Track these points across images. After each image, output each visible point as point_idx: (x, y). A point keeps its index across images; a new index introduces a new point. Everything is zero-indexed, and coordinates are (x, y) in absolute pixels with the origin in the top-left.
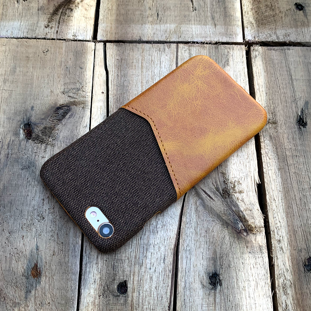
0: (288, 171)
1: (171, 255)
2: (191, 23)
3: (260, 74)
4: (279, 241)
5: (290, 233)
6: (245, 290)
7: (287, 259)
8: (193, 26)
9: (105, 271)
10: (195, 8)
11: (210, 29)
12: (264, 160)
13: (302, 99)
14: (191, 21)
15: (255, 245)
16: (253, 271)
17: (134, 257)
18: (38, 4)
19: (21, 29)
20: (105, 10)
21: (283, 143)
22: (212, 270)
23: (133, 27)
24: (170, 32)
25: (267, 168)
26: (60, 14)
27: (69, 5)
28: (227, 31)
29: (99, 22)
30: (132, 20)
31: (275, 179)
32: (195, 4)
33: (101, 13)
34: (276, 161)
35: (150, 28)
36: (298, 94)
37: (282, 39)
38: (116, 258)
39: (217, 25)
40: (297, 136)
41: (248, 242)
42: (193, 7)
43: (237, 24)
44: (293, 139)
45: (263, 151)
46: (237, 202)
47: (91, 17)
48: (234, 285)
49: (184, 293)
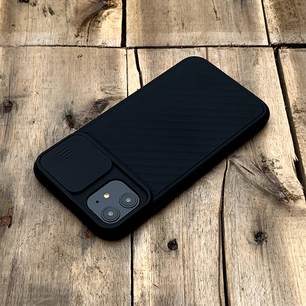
1: (217, 218)
6: (290, 245)
9: (155, 232)
17: (181, 221)
20: (132, 21)
22: (257, 229)
23: (160, 35)
29: (127, 32)
30: (158, 29)
33: (128, 24)
35: (177, 35)
38: (165, 221)
47: (118, 28)
48: (279, 241)
49: (231, 248)
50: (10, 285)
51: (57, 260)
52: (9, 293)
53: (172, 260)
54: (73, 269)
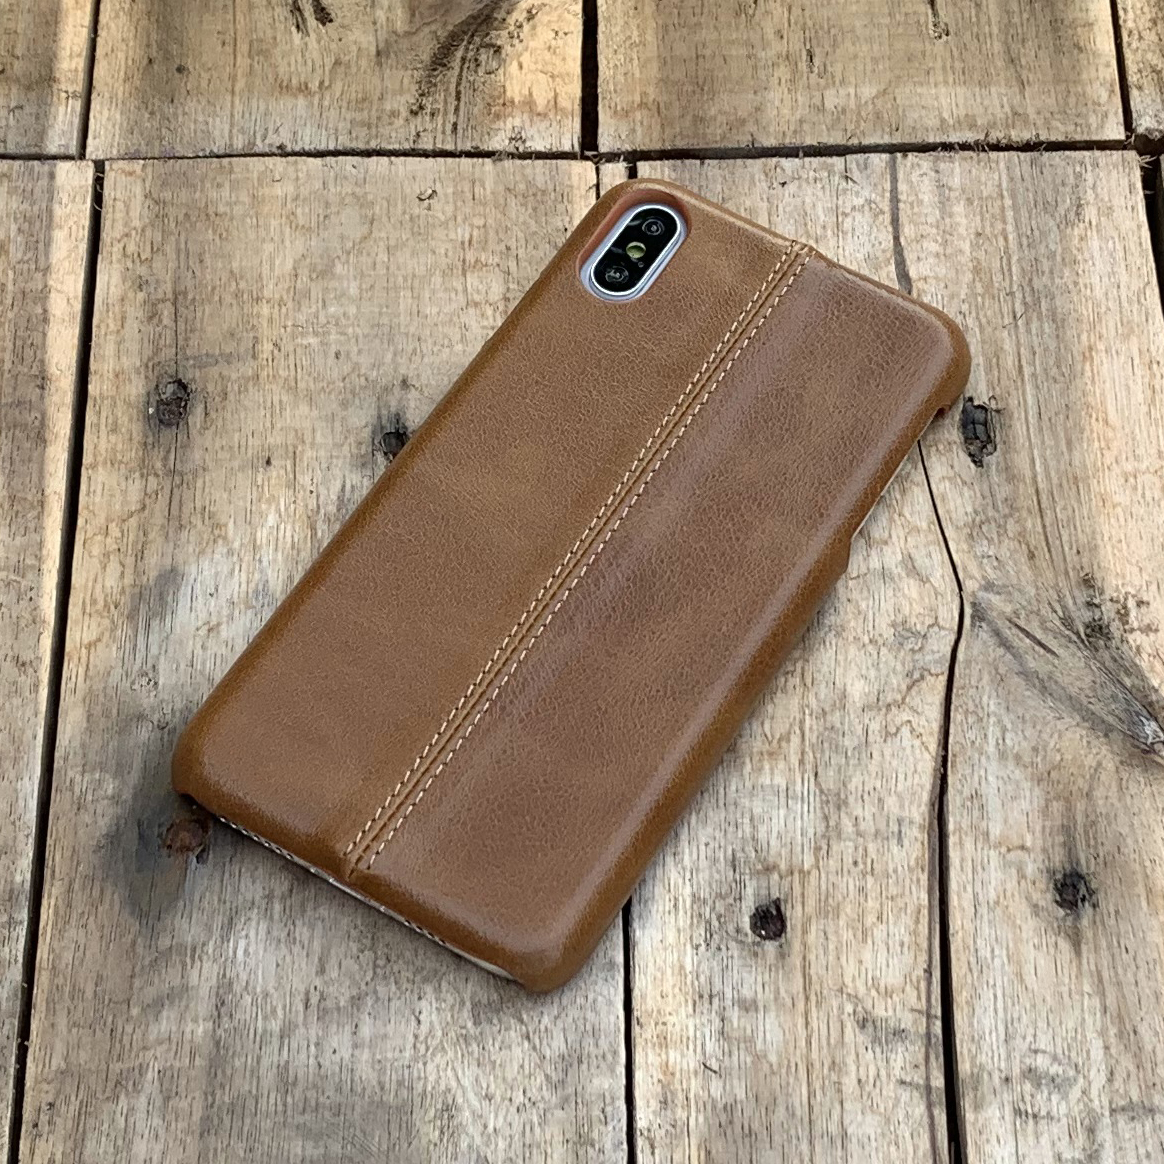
2: (932, 80)
8: (943, 90)
10: (946, 25)
11: (1005, 99)
14: (931, 72)
18: (376, 31)
19: (325, 123)
20: (619, 46)
22: (1062, 862)
23: (723, 100)
24: (859, 113)
26: (456, 64)
27: (488, 34)
28: (1067, 104)
29: (599, 90)
30: (718, 77)
32: (941, 13)
33: (606, 58)
35: (785, 102)
39: (1028, 82)
42: (935, 25)
43: (1101, 77)
47: (568, 74)
49: (972, 931)
50: (213, 1070)
51: (368, 979)
52: (210, 1098)
53: (767, 976)
54: (424, 1011)
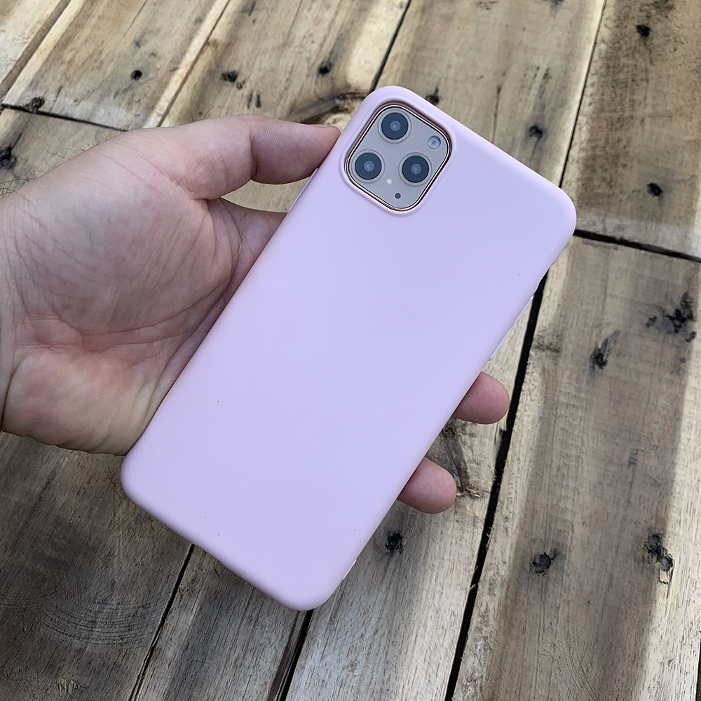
0: (553, 423)
3: (558, 276)
4: (507, 518)
5: (527, 512)
6: (433, 570)
7: (509, 546)
12: (523, 399)
13: (611, 326)
15: (468, 513)
16: (454, 548)
21: (559, 382)
25: (523, 411)
31: (530, 429)
34: (540, 405)
36: (608, 318)
37: (610, 232)
40: (585, 378)
41: (460, 506)
44: (577, 380)
45: (524, 387)
46: (462, 447)
